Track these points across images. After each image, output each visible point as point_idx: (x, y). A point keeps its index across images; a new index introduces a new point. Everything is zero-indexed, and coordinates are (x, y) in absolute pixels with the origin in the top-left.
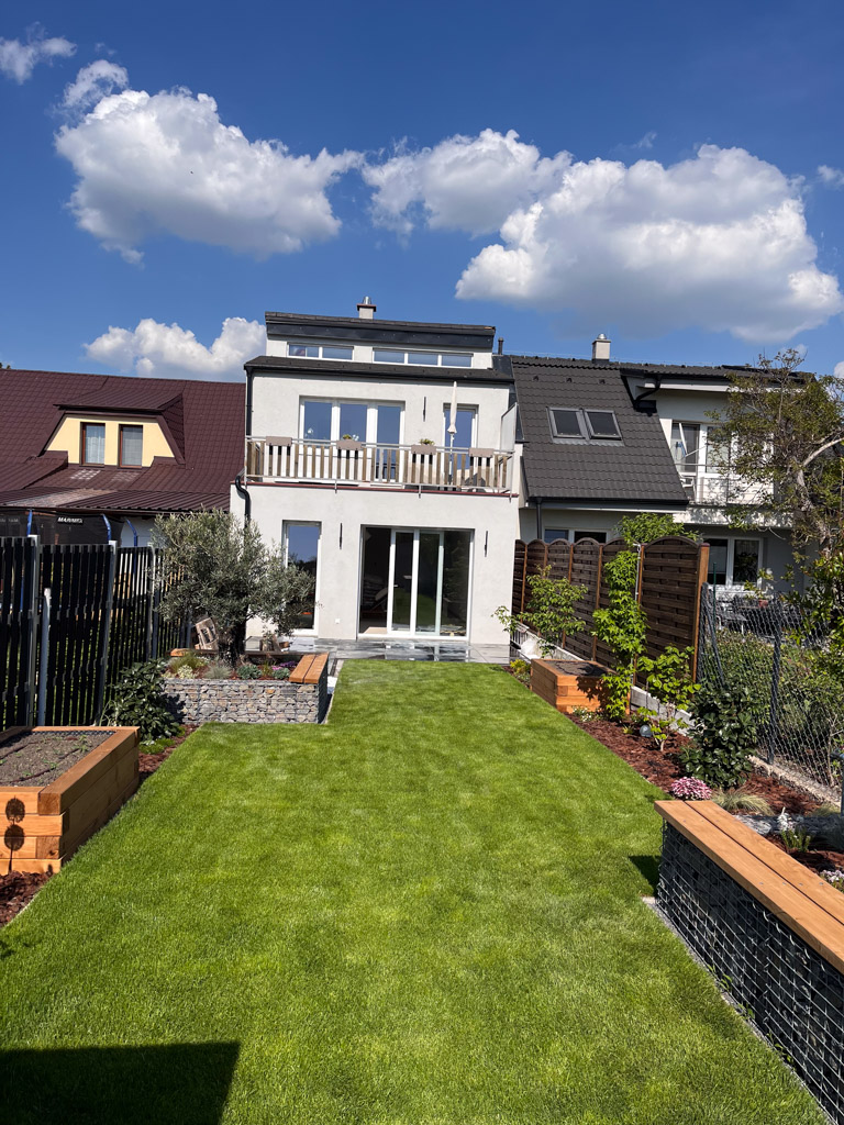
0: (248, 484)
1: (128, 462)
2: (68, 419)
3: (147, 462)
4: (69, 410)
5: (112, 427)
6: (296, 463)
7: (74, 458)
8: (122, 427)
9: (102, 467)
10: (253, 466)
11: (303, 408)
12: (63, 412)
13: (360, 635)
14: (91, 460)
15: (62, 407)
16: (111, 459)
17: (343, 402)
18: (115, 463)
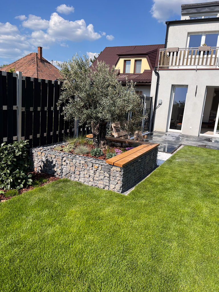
0: (159, 70)
1: (137, 72)
2: (121, 59)
3: (142, 72)
4: (121, 56)
5: (133, 60)
6: (180, 59)
7: (121, 72)
8: (136, 61)
9: (129, 74)
10: (162, 62)
11: (189, 38)
12: (119, 57)
13: (201, 135)
14: (127, 72)
15: (119, 55)
16: (132, 72)
17: (207, 34)
18: (133, 72)
